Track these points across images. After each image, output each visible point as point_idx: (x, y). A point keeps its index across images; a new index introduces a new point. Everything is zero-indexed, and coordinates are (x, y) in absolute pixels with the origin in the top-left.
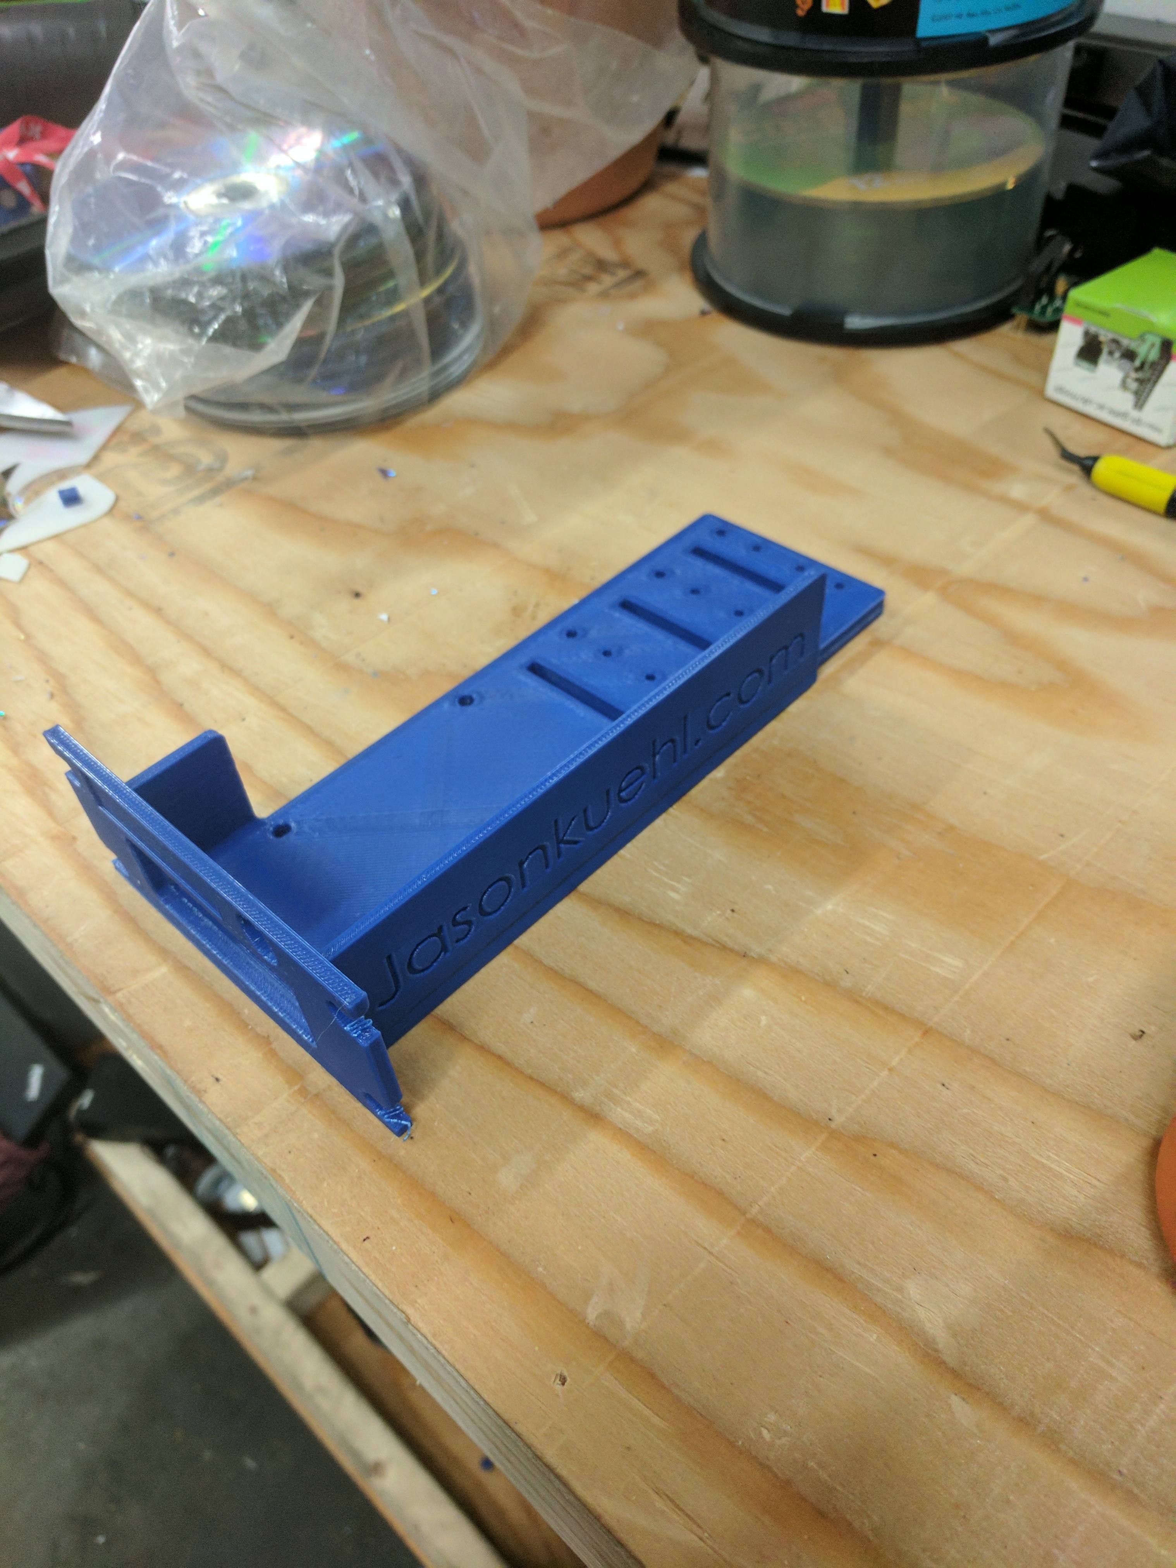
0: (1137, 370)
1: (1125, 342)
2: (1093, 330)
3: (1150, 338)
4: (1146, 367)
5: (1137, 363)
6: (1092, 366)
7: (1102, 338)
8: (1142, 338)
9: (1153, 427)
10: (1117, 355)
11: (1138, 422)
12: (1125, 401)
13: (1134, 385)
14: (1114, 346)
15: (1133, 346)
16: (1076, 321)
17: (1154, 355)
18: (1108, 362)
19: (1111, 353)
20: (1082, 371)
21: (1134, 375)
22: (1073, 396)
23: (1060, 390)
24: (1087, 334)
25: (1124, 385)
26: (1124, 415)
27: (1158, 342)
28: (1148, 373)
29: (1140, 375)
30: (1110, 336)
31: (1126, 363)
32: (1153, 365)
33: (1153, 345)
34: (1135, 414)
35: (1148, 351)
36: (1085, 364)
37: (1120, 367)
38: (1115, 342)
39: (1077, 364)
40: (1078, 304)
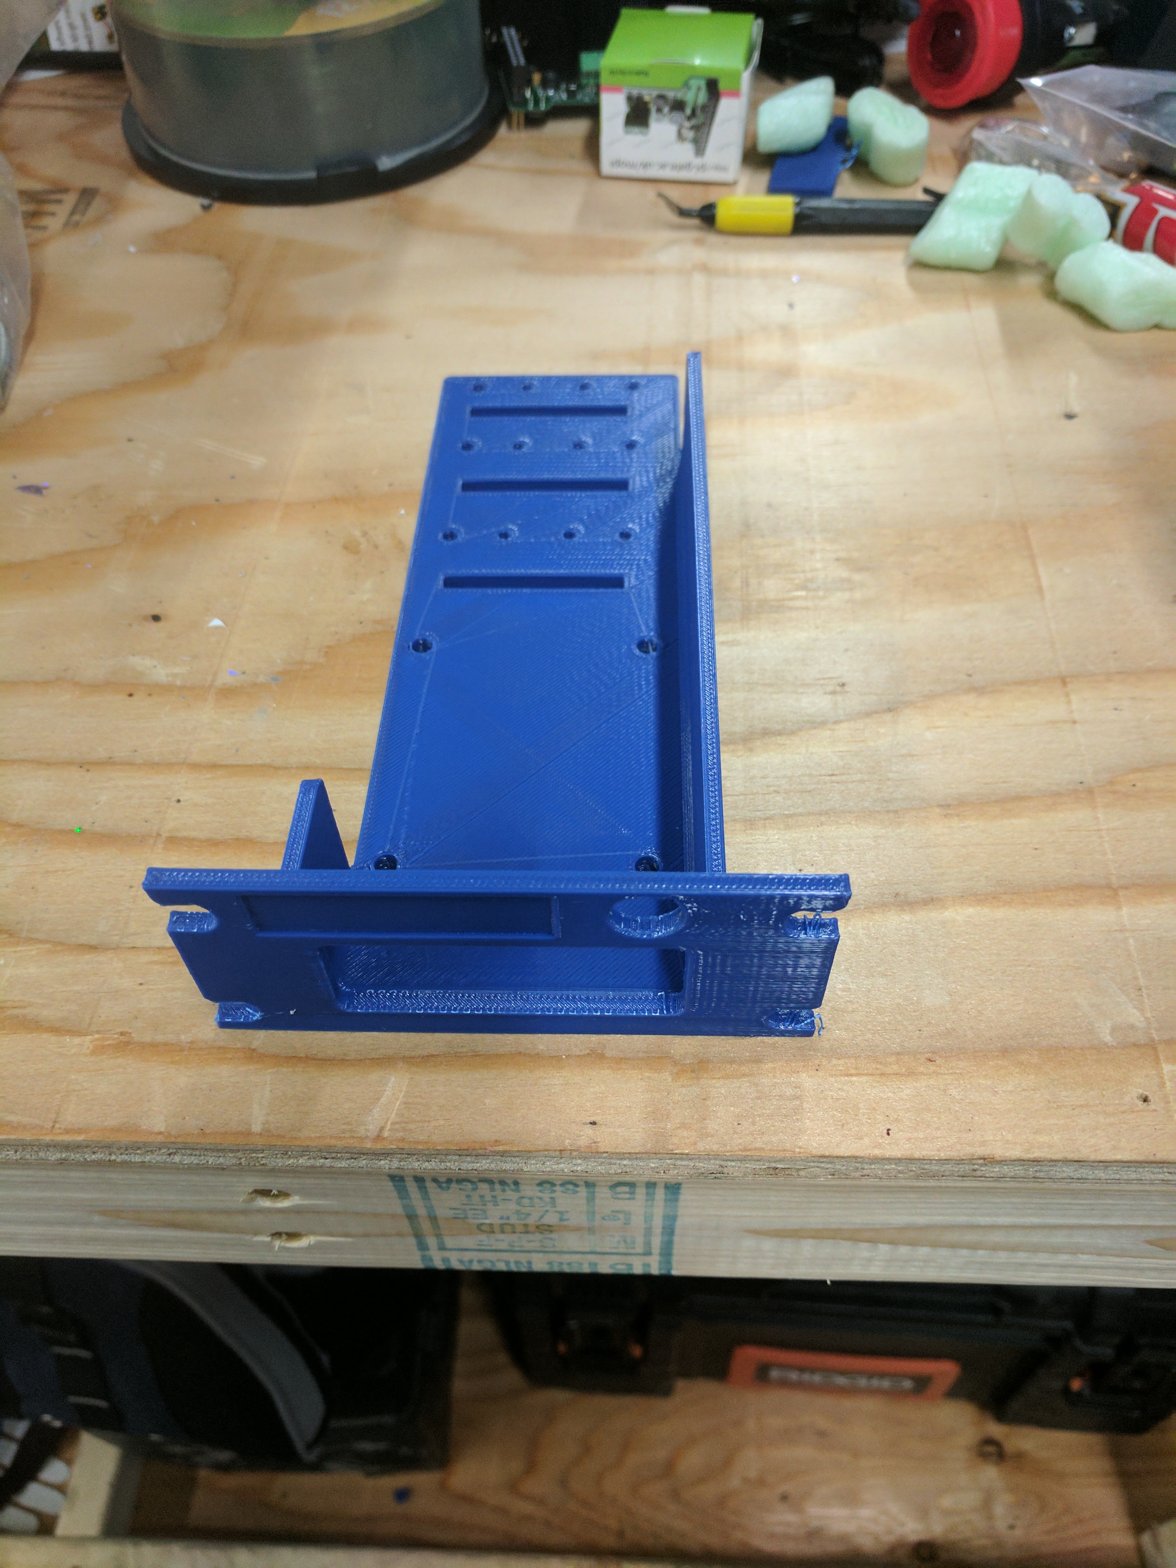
0: (689, 118)
1: (671, 95)
2: (635, 92)
3: (694, 83)
4: (698, 112)
5: (688, 111)
6: (644, 130)
7: (647, 98)
8: (686, 85)
9: (719, 168)
10: (666, 110)
11: (702, 168)
12: (686, 152)
13: (690, 134)
14: (661, 102)
15: (680, 96)
16: (616, 89)
17: (702, 97)
18: (658, 120)
19: (659, 110)
20: (635, 137)
21: (687, 124)
22: (632, 165)
23: (617, 163)
24: (630, 98)
25: (680, 137)
26: (688, 166)
27: (703, 84)
28: (700, 119)
29: (694, 122)
30: (655, 93)
31: (678, 116)
32: (704, 108)
33: (699, 89)
34: (698, 161)
35: (696, 96)
36: (636, 129)
37: (671, 121)
38: (661, 97)
39: (627, 132)
40: (613, 72)
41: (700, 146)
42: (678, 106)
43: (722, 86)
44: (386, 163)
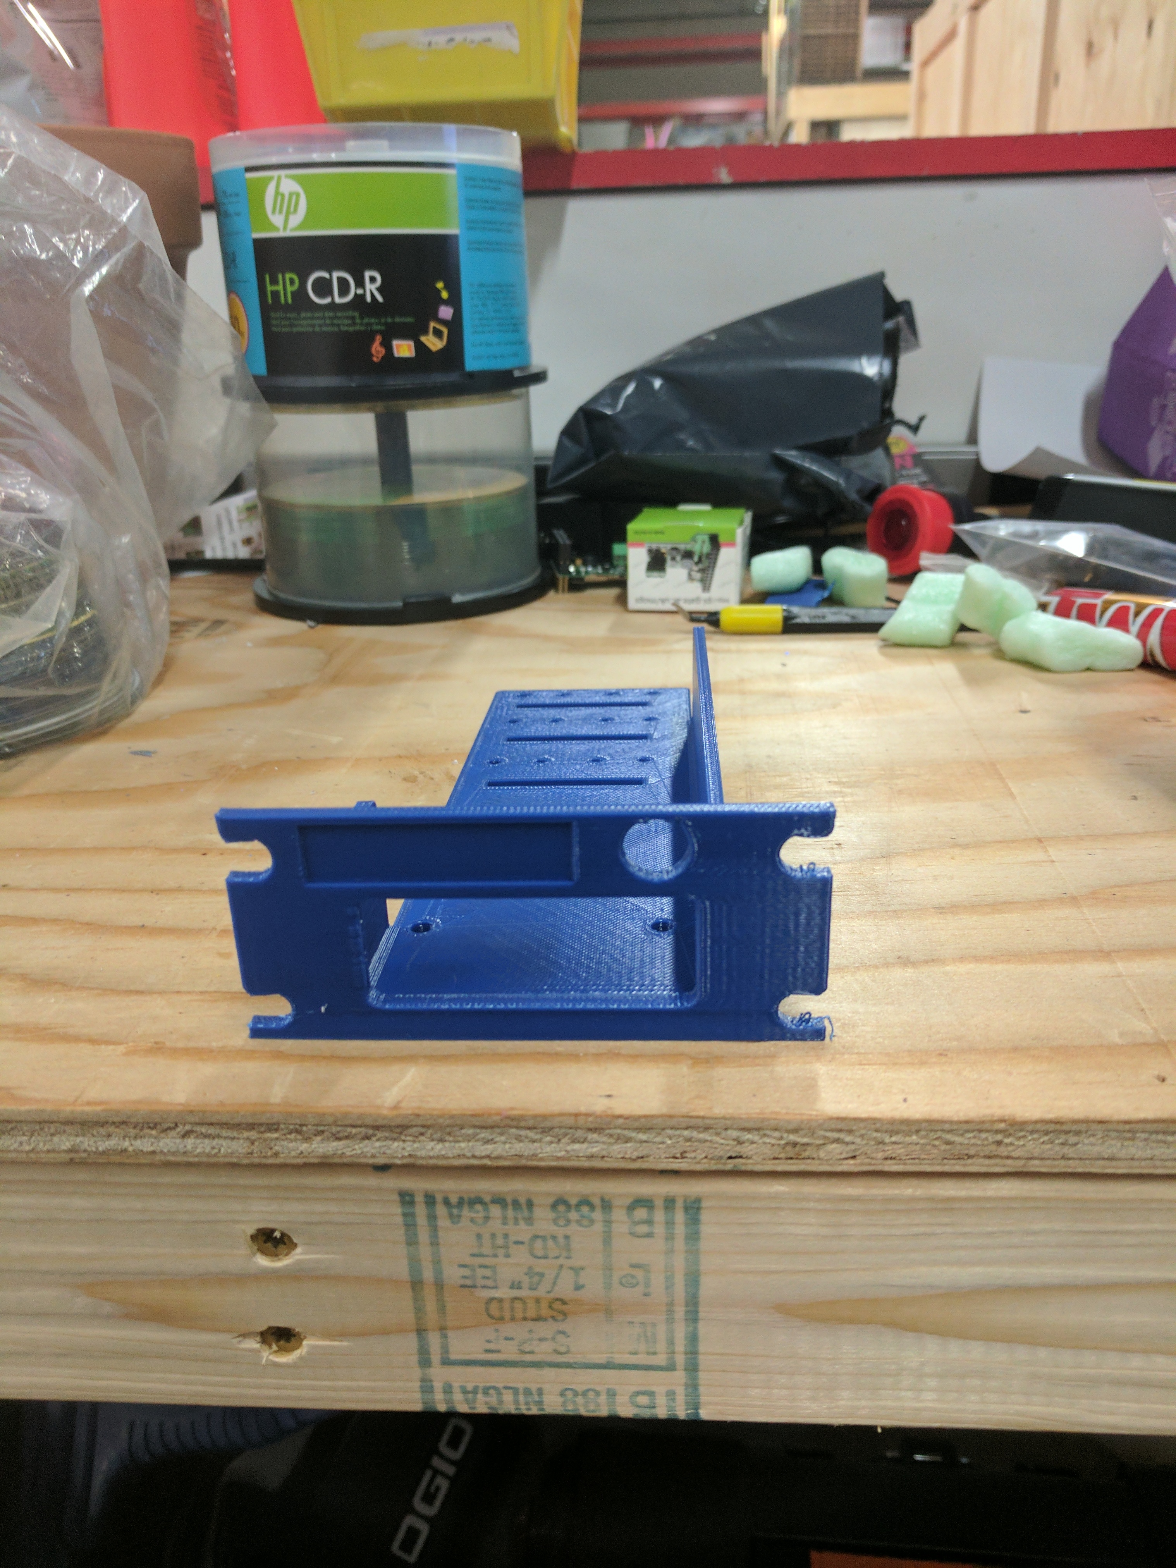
0: (697, 563)
1: (682, 547)
2: (654, 546)
3: (700, 538)
4: (704, 559)
5: (696, 559)
6: (662, 574)
7: (663, 550)
8: (694, 540)
9: (721, 600)
10: (678, 558)
11: (709, 600)
12: (695, 589)
13: (698, 576)
14: (674, 553)
15: (689, 547)
16: (639, 544)
17: (707, 548)
18: (673, 566)
19: (673, 559)
20: (655, 579)
21: (696, 568)
22: (653, 601)
23: (641, 600)
24: (650, 551)
25: (690, 578)
26: (697, 600)
27: (706, 538)
28: (705, 563)
29: (701, 566)
30: (669, 546)
31: (688, 562)
32: (708, 556)
33: (703, 542)
34: (705, 595)
35: (702, 547)
36: (656, 574)
37: (683, 567)
38: (675, 549)
39: (648, 576)
40: (637, 533)
41: (706, 584)
42: (688, 555)
43: (722, 539)
44: (457, 598)
